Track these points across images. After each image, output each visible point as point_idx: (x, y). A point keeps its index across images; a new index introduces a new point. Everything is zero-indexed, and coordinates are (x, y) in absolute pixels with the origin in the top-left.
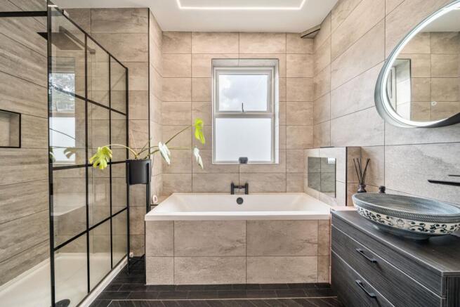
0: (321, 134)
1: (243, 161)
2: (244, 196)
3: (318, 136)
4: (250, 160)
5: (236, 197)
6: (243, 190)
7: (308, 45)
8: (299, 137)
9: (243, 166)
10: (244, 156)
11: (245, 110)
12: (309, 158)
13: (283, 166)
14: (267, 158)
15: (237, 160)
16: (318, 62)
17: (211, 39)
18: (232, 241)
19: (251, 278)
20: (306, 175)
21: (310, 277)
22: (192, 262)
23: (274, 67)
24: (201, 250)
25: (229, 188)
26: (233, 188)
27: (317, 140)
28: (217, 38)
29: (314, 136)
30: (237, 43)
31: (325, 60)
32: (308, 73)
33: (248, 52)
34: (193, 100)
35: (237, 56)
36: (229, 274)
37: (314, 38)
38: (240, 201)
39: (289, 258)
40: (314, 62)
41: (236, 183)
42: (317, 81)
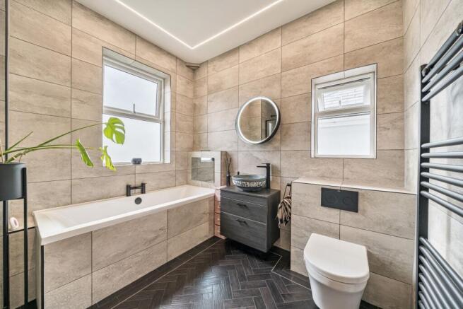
0: (200, 142)
1: (137, 162)
2: (141, 196)
3: (197, 143)
4: (143, 161)
5: (133, 198)
6: (139, 190)
7: (190, 74)
8: (184, 142)
9: (138, 167)
10: (137, 157)
11: (136, 111)
12: (193, 158)
13: (174, 165)
14: (156, 158)
15: (130, 160)
16: (197, 89)
17: (101, 23)
18: (156, 231)
19: (171, 256)
20: (190, 171)
21: (206, 236)
22: (116, 268)
23: (164, 79)
24: (126, 252)
25: (124, 191)
26: (129, 190)
27: (196, 145)
28: (110, 26)
29: (194, 142)
30: (134, 44)
31: (203, 90)
32: (190, 95)
33: (144, 57)
34: (73, 85)
35: (133, 57)
36: (153, 262)
37: (194, 70)
38: (138, 201)
39: (194, 229)
40: (194, 88)
41: (133, 185)
42: (197, 103)
